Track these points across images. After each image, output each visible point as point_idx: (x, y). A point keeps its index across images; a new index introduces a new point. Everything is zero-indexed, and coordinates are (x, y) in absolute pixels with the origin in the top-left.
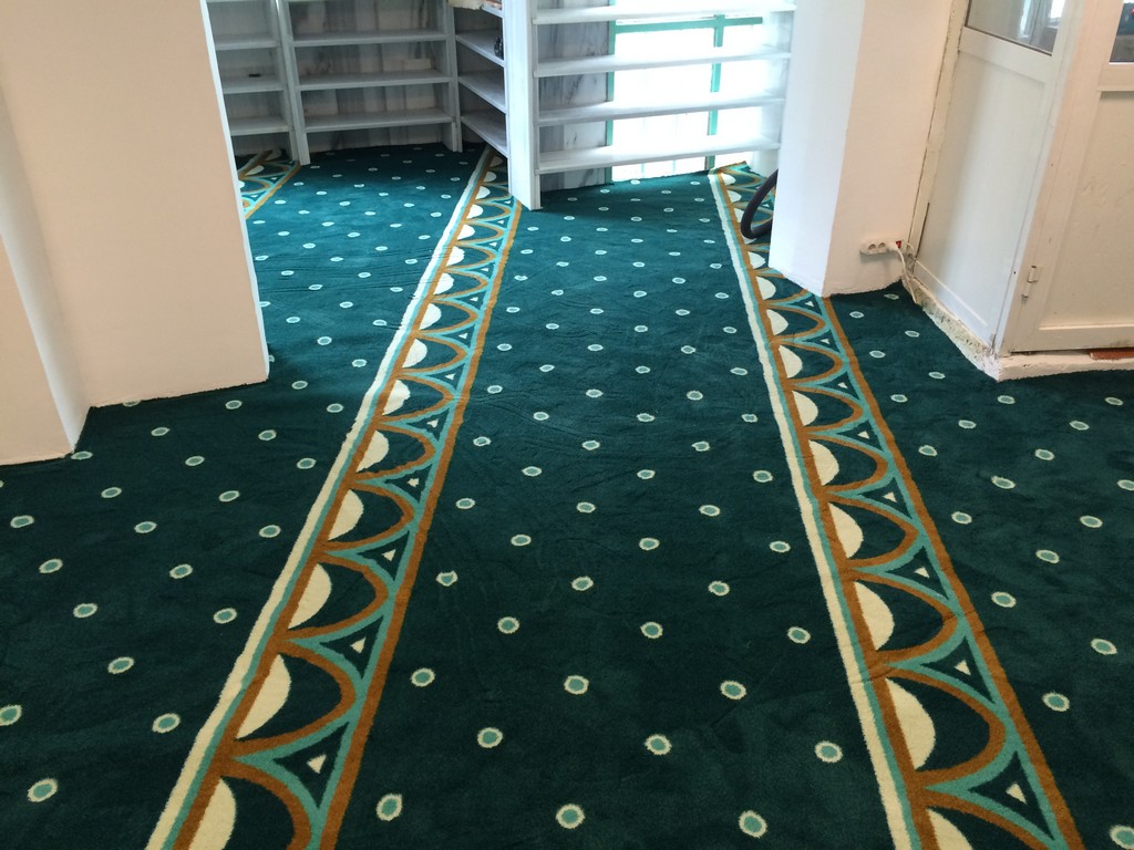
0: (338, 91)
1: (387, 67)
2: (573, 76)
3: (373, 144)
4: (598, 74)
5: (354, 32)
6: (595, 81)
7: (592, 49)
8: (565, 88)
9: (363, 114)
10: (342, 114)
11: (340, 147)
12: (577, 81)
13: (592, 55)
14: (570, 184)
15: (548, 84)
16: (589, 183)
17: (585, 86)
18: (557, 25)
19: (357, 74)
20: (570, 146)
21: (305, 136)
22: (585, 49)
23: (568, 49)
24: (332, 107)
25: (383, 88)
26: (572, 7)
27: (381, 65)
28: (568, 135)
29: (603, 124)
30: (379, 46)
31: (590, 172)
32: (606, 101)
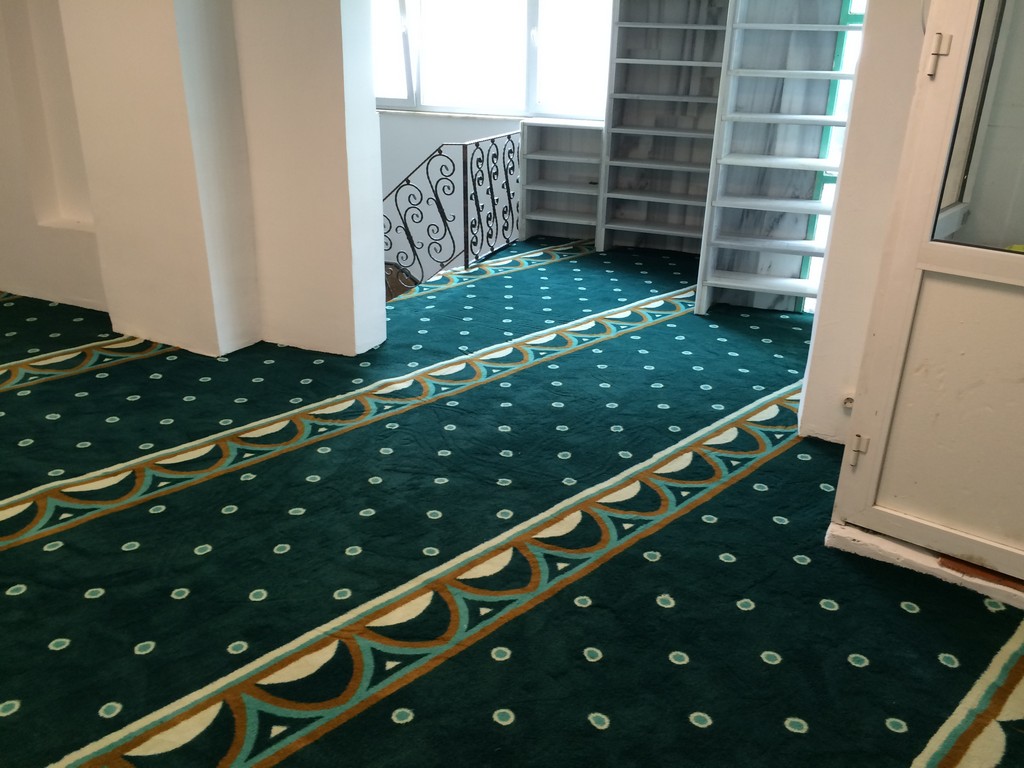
0: (649, 203)
1: (691, 192)
2: (776, 212)
3: (668, 248)
4: (800, 215)
5: (671, 161)
6: (796, 221)
7: (797, 193)
8: (766, 222)
9: (665, 224)
10: (648, 222)
11: (642, 246)
12: (779, 217)
13: (796, 198)
14: (758, 304)
15: (751, 216)
16: (777, 308)
17: (785, 223)
18: (766, 169)
19: (667, 193)
20: (764, 272)
21: (604, 230)
22: (790, 192)
23: (773, 190)
24: (642, 215)
25: (686, 206)
26: (782, 155)
27: (687, 189)
28: (763, 262)
29: (799, 258)
30: (689, 174)
31: (780, 297)
32: (805, 239)
